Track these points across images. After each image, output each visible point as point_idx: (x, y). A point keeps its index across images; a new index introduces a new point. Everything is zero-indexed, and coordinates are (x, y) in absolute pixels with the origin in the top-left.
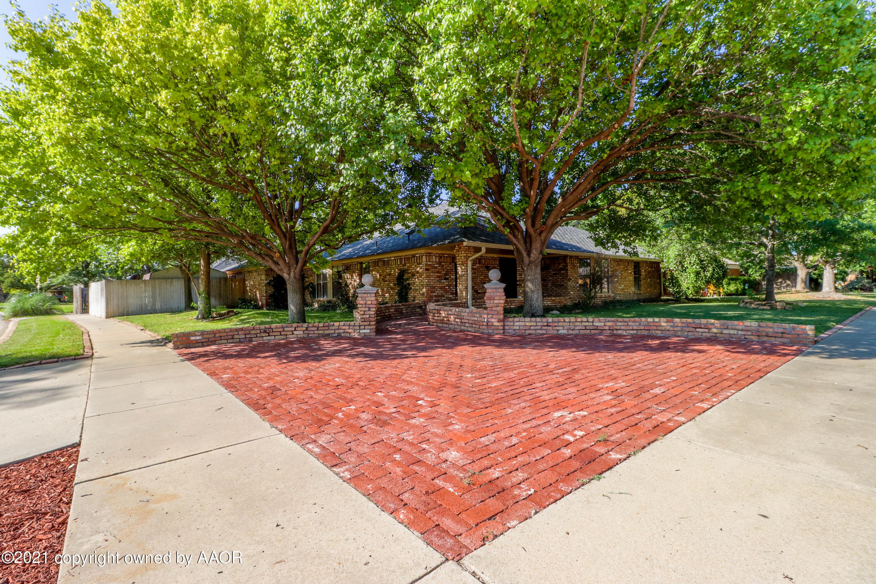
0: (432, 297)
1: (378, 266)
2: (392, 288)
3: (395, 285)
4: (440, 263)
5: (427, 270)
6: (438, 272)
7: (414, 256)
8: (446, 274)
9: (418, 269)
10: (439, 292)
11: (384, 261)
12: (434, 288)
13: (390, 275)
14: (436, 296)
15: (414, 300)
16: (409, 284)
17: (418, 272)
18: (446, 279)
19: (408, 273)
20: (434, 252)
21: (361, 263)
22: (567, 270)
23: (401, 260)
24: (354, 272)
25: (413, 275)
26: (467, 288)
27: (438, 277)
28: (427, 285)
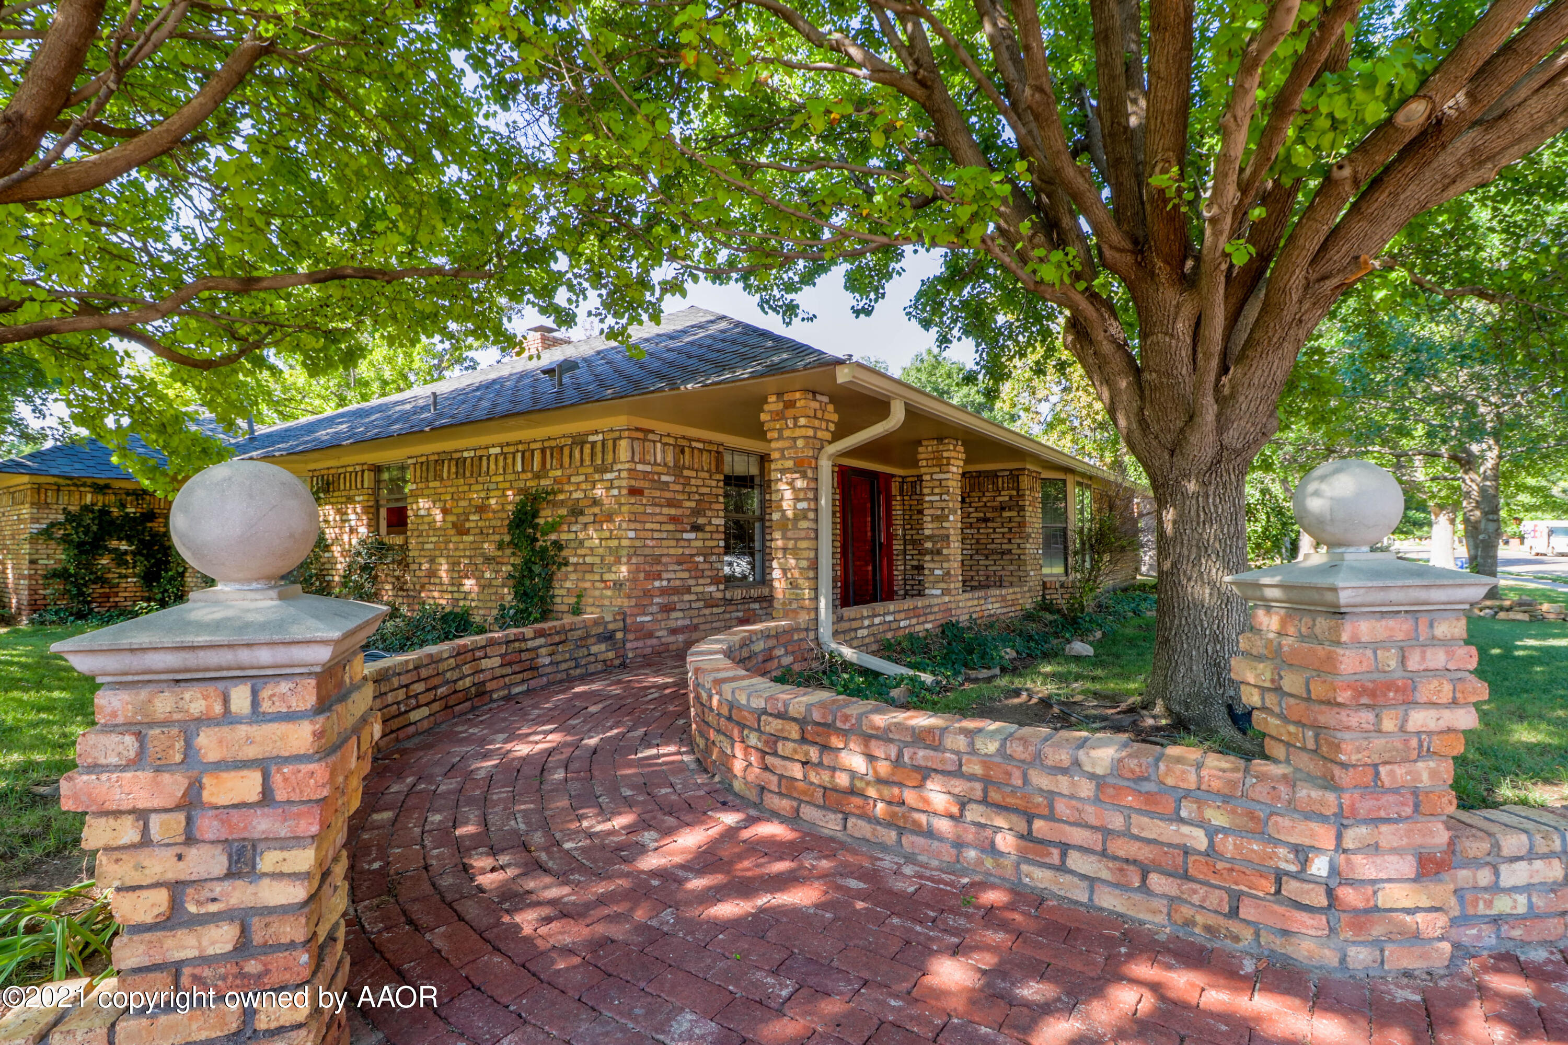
0: (647, 594)
1: (438, 477)
2: (488, 560)
3: (500, 546)
4: (677, 470)
5: (634, 492)
6: (671, 503)
7: (579, 441)
8: (697, 512)
9: (599, 492)
10: (674, 575)
11: (460, 463)
12: (657, 560)
13: (482, 509)
14: (663, 591)
15: (577, 610)
16: (559, 546)
17: (595, 502)
18: (696, 528)
19: (555, 504)
20: (661, 427)
21: (377, 469)
22: (1022, 509)
23: (528, 455)
24: (350, 500)
25: (576, 512)
26: (814, 565)
27: (673, 519)
28: (634, 551)
